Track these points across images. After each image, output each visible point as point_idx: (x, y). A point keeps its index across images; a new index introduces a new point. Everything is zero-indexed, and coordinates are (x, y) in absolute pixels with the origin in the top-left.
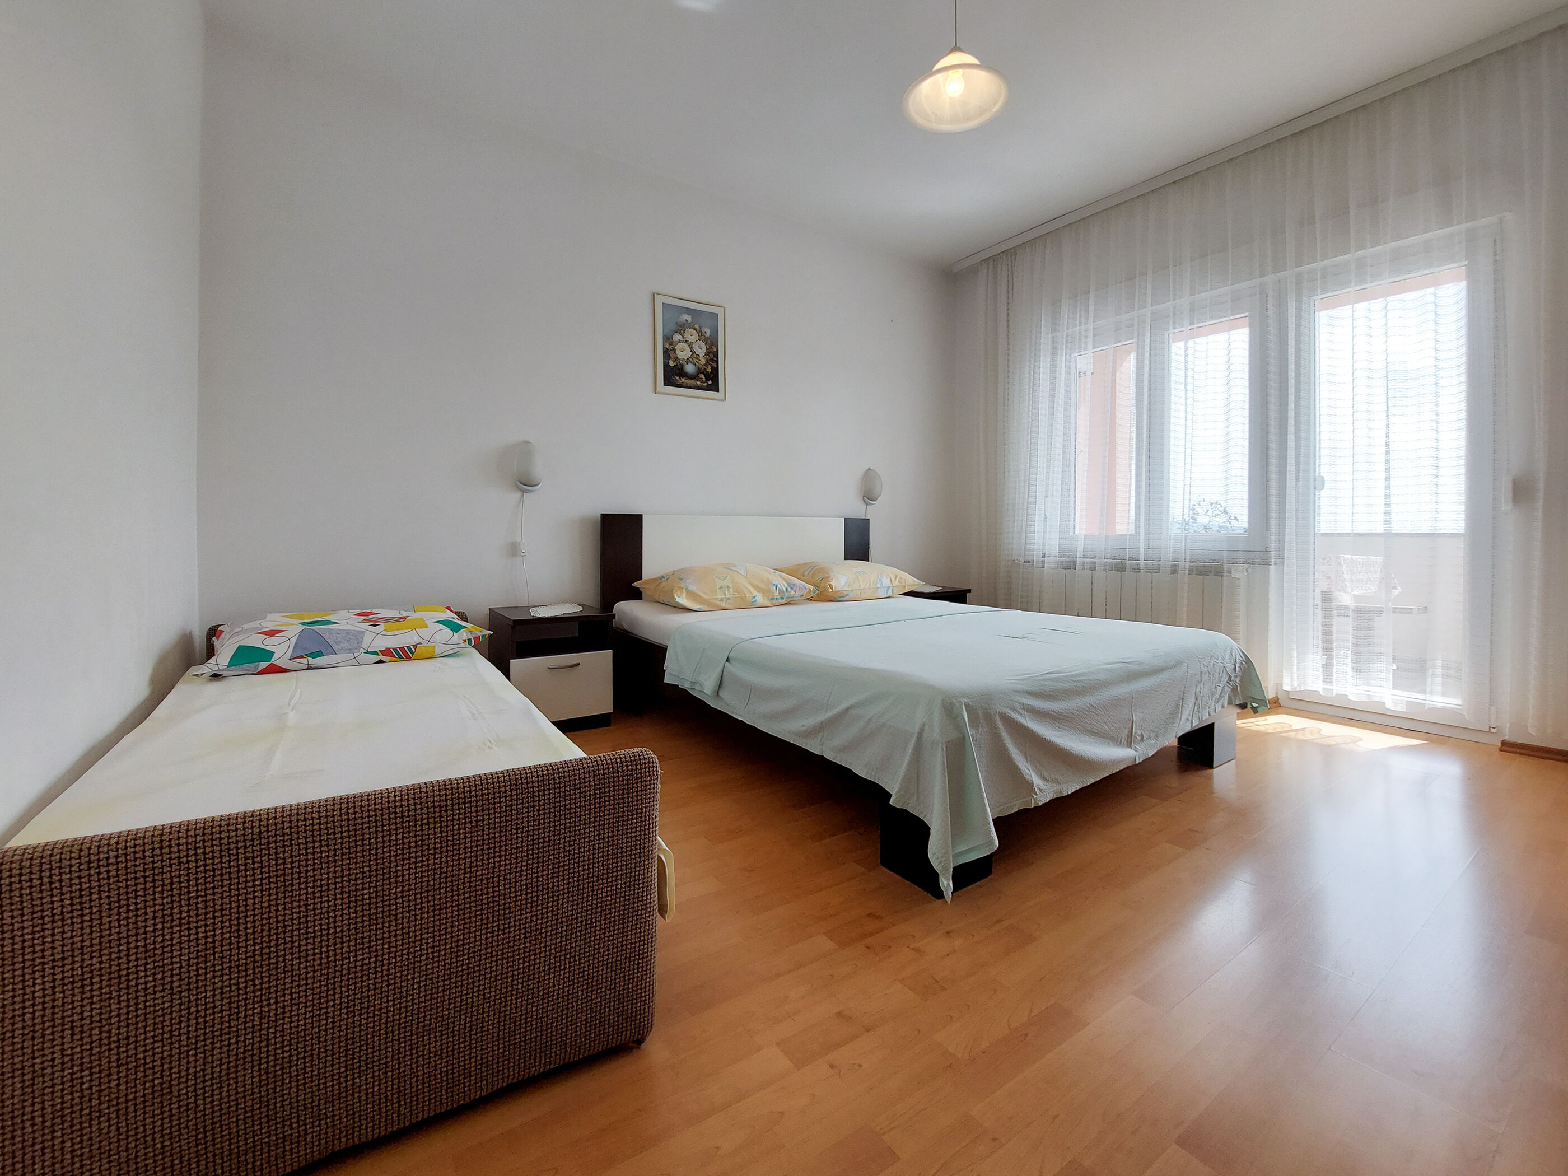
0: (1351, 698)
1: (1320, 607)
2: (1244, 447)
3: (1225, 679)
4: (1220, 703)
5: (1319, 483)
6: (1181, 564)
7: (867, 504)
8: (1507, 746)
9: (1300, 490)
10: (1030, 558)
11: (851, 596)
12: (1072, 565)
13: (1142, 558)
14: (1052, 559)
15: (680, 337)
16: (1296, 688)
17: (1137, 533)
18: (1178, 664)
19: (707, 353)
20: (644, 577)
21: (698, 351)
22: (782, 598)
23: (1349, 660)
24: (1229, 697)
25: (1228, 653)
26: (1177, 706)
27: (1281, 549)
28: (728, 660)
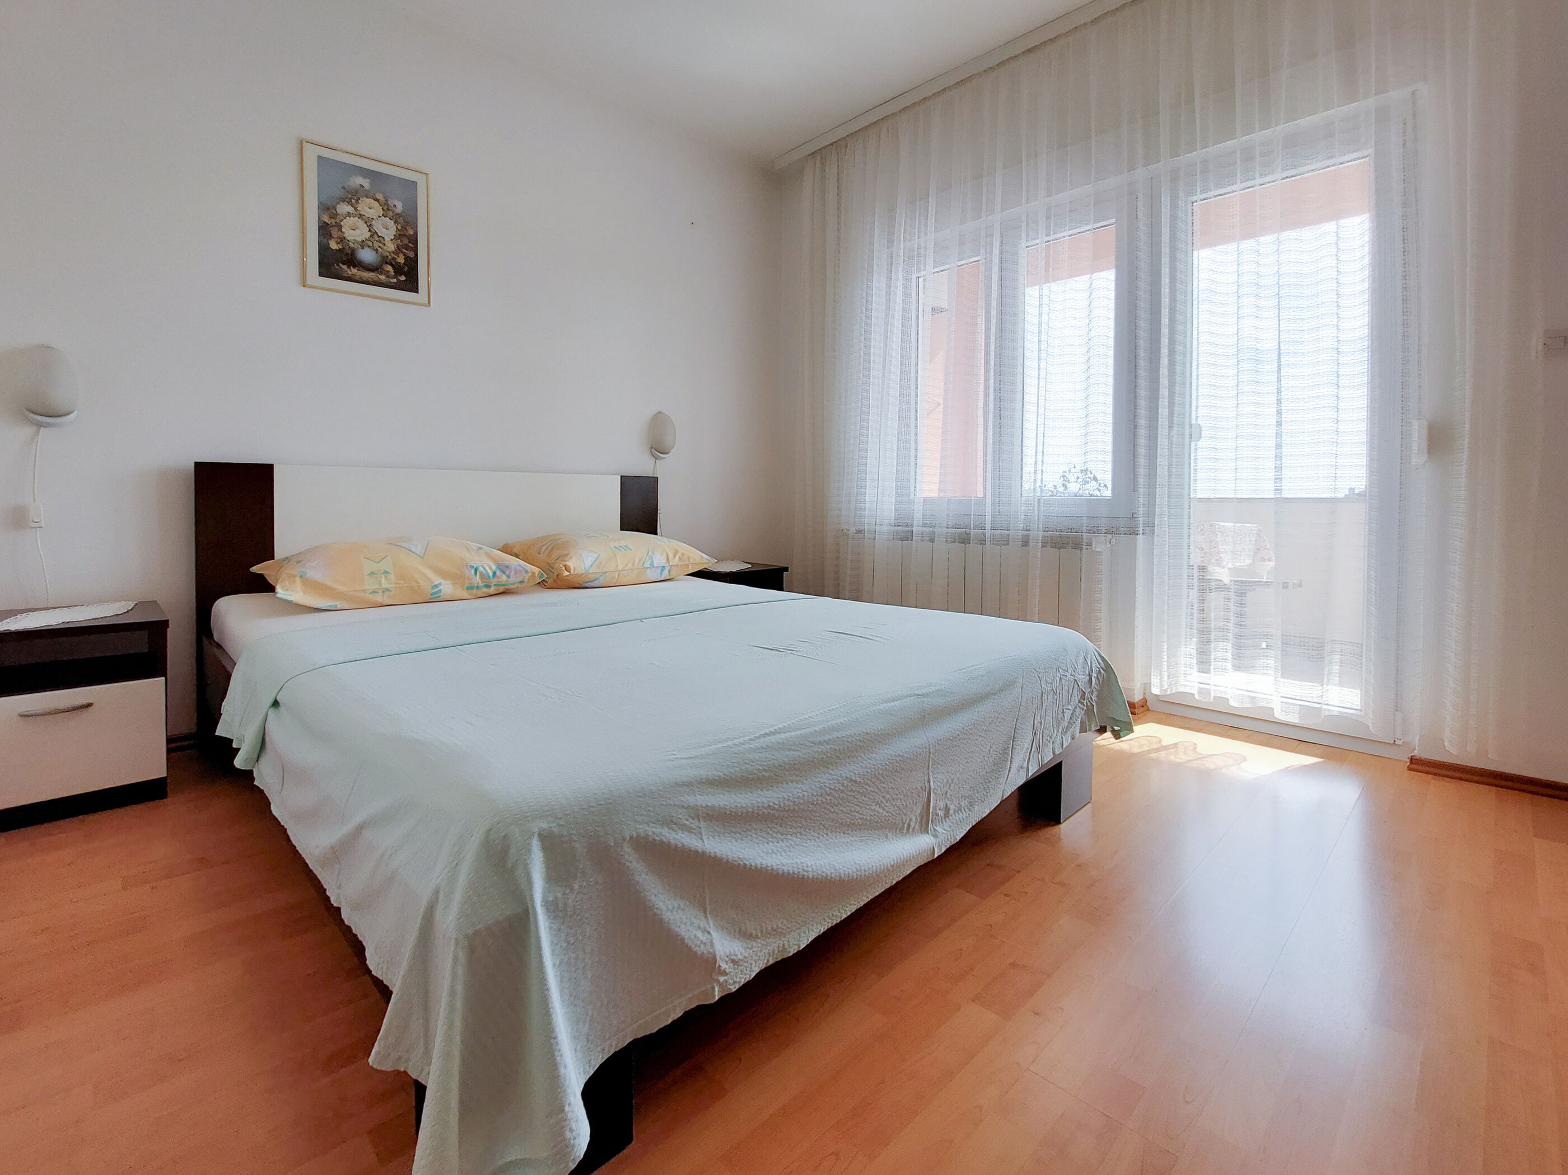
0: (1232, 703)
1: (1196, 588)
2: (1107, 385)
3: (1076, 699)
4: (1069, 734)
5: (1195, 433)
6: (1033, 534)
7: (656, 458)
8: (1417, 765)
9: (1174, 439)
10: (862, 528)
11: (601, 581)
12: (907, 537)
13: (988, 526)
14: (885, 529)
15: (351, 209)
16: (1166, 690)
17: (985, 496)
18: (1008, 686)
19: (400, 236)
20: (275, 558)
21: (382, 232)
22: (488, 586)
23: (1229, 655)
24: (1082, 722)
25: (1081, 660)
26: (1005, 749)
27: (1150, 514)
28: (276, 704)
